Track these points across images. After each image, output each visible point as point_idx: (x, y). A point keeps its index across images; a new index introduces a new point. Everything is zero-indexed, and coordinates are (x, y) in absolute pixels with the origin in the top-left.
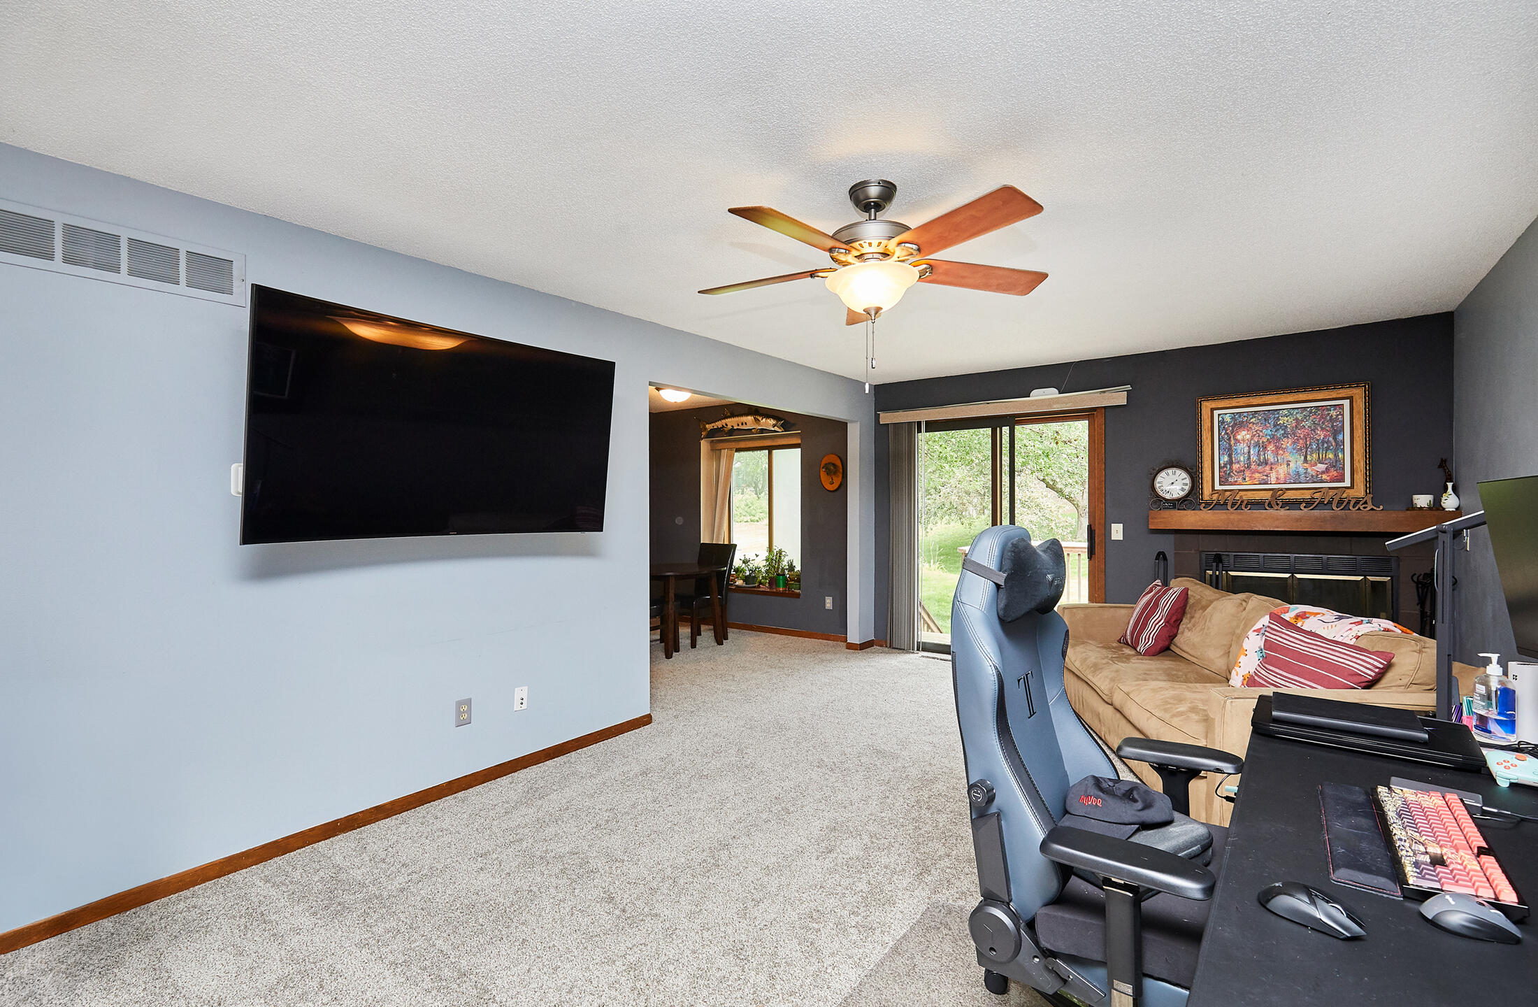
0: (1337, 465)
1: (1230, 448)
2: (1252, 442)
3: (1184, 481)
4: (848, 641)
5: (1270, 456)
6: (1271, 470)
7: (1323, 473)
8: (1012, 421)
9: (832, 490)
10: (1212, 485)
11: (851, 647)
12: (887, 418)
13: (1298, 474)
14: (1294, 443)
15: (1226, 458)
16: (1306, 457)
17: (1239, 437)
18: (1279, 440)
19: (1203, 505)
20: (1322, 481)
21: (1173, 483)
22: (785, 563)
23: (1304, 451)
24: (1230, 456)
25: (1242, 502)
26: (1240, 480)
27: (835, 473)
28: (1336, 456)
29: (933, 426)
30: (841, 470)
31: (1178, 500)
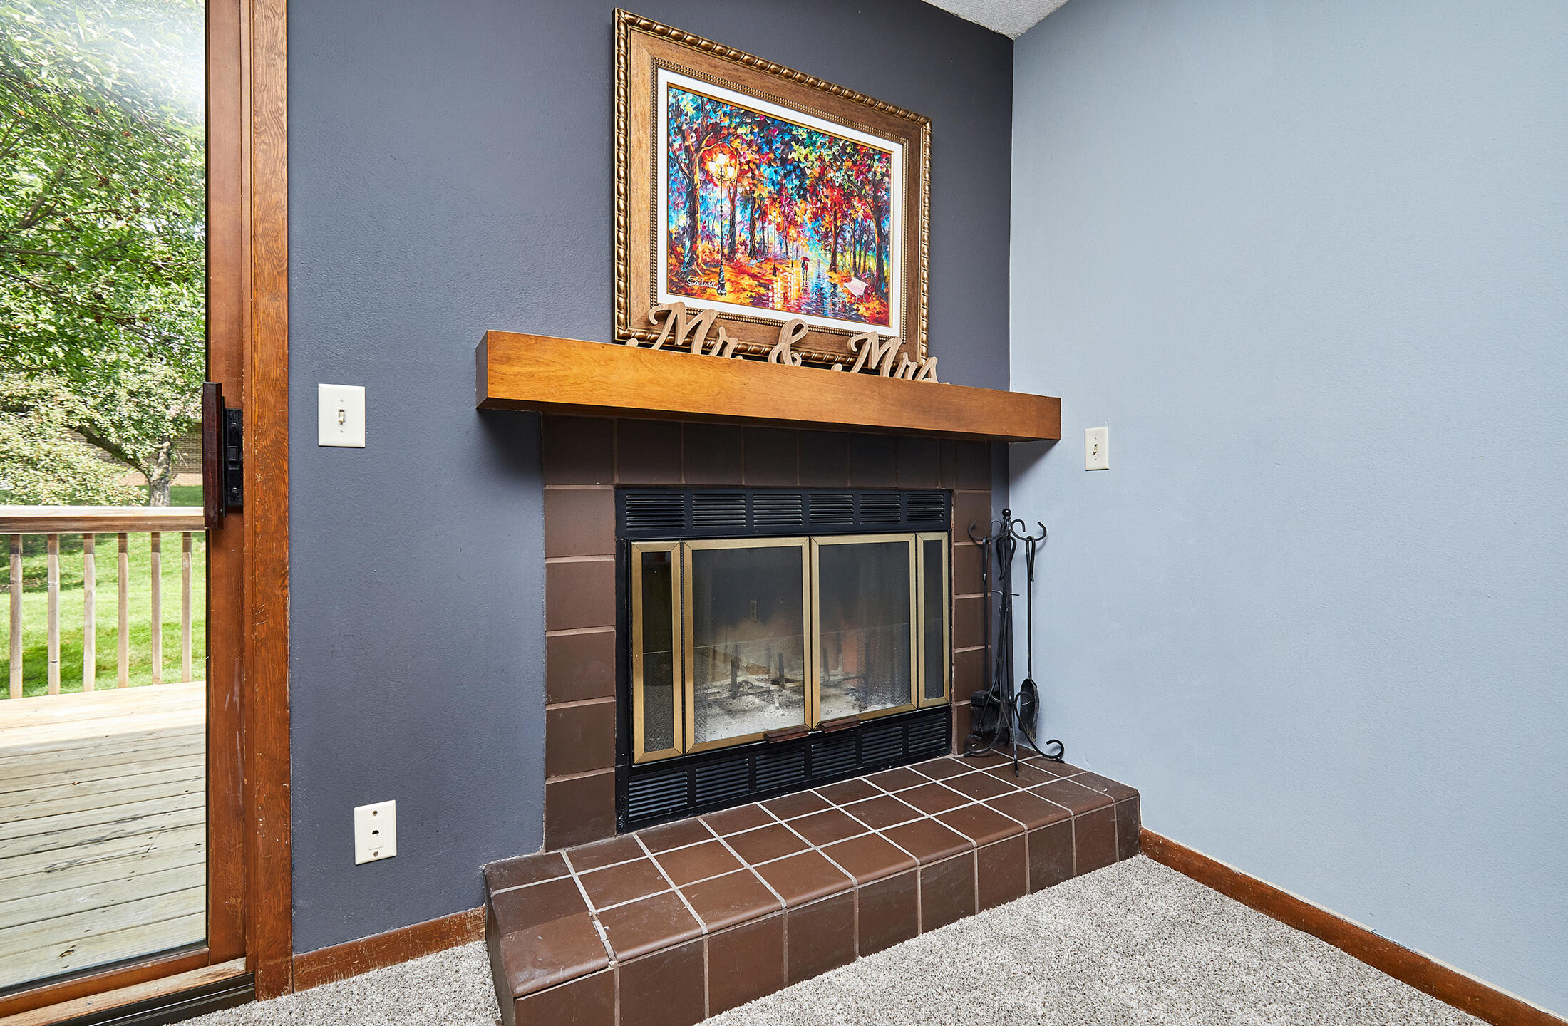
0: (879, 285)
1: (692, 194)
2: (740, 190)
6: (774, 274)
7: (860, 300)
10: (651, 288)
13: (820, 292)
14: (814, 217)
15: (682, 220)
17: (712, 167)
18: (789, 200)
20: (858, 318)
23: (829, 240)
24: (692, 214)
26: (711, 286)
28: (880, 266)
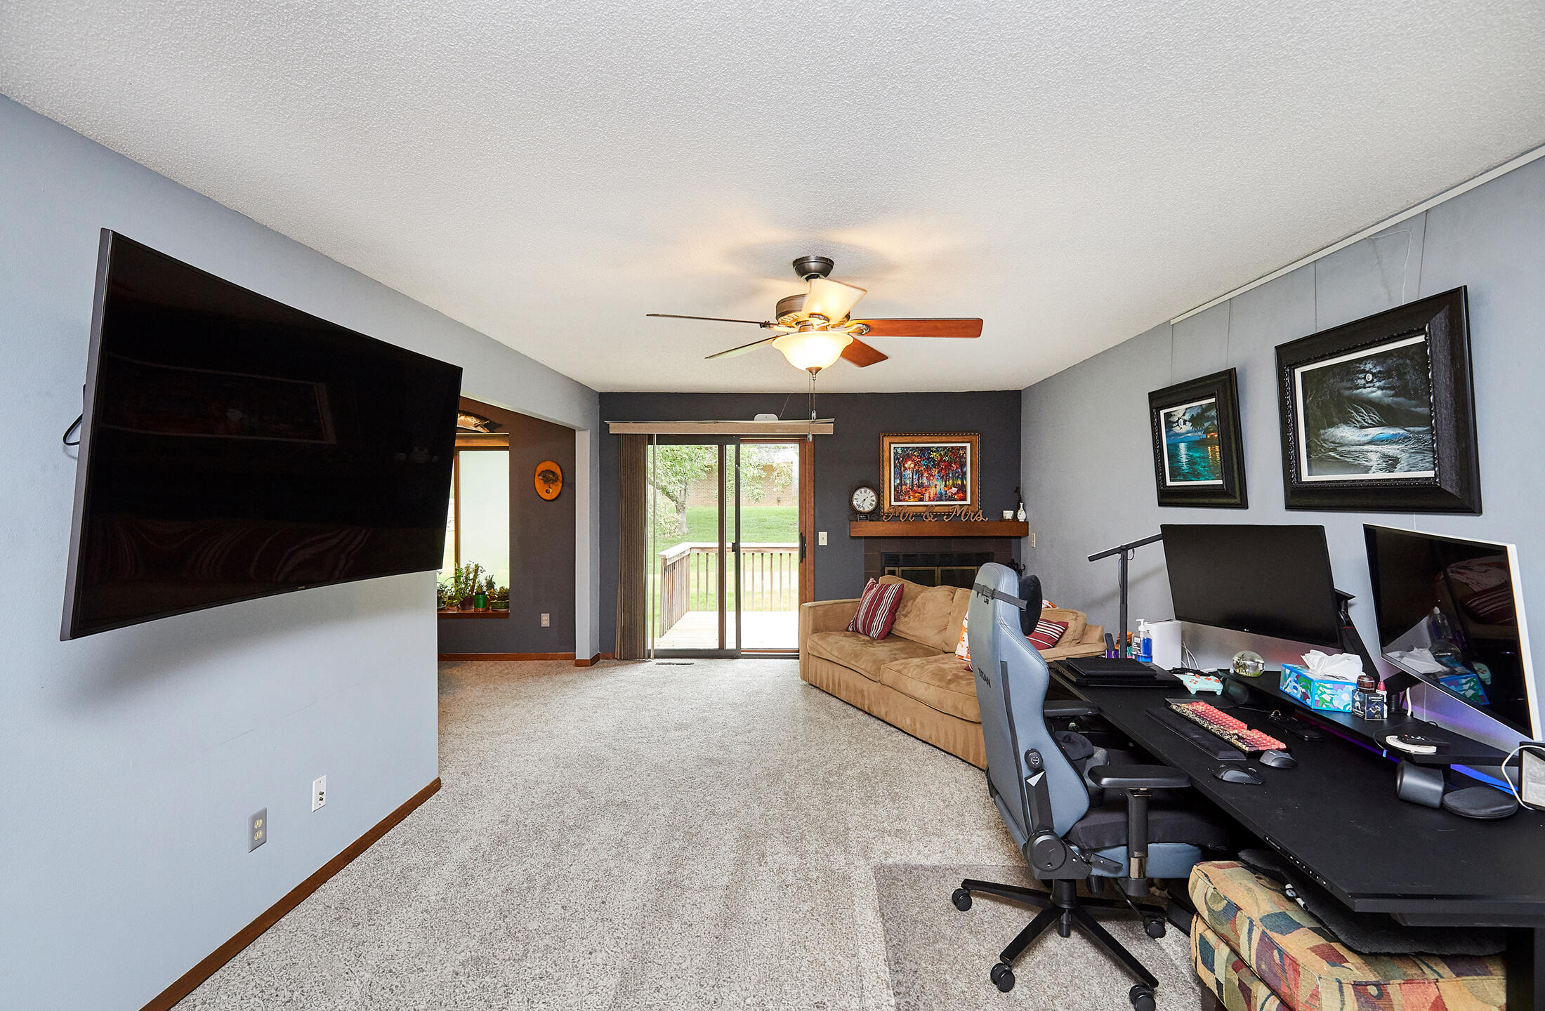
0: (962, 488)
1: (901, 474)
2: (915, 470)
3: (872, 498)
4: (577, 659)
5: (925, 480)
6: (926, 491)
7: (955, 494)
8: (737, 440)
9: (549, 499)
10: (890, 502)
11: (580, 664)
12: (616, 428)
13: (941, 494)
14: (939, 472)
15: (898, 481)
16: (946, 483)
17: (906, 466)
18: (931, 469)
19: (884, 517)
20: (955, 500)
21: (864, 500)
22: (482, 579)
23: (944, 478)
24: (901, 480)
25: (909, 515)
26: (907, 498)
27: (555, 481)
28: (963, 482)
29: (665, 440)
30: (561, 479)
31: (869, 513)
